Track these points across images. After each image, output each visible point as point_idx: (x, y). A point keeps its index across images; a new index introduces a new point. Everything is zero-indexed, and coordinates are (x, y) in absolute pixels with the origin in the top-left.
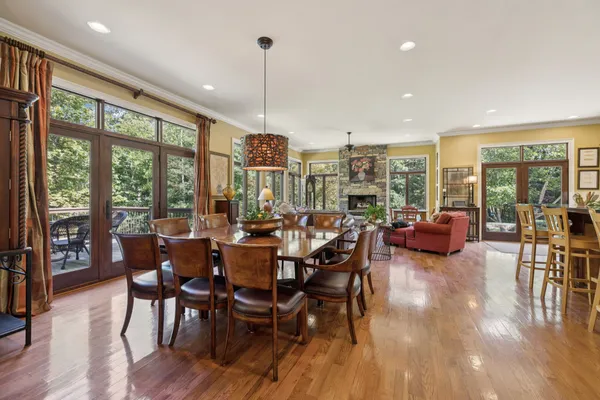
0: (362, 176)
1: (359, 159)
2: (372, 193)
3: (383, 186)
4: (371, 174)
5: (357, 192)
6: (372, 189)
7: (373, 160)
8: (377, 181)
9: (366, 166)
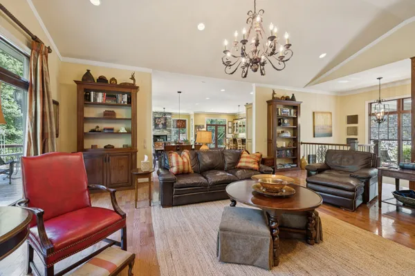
0: (161, 126)
1: (159, 118)
2: (165, 134)
3: (170, 131)
4: (165, 126)
5: (158, 134)
6: (165, 132)
7: (166, 119)
8: (168, 128)
9: (163, 122)
